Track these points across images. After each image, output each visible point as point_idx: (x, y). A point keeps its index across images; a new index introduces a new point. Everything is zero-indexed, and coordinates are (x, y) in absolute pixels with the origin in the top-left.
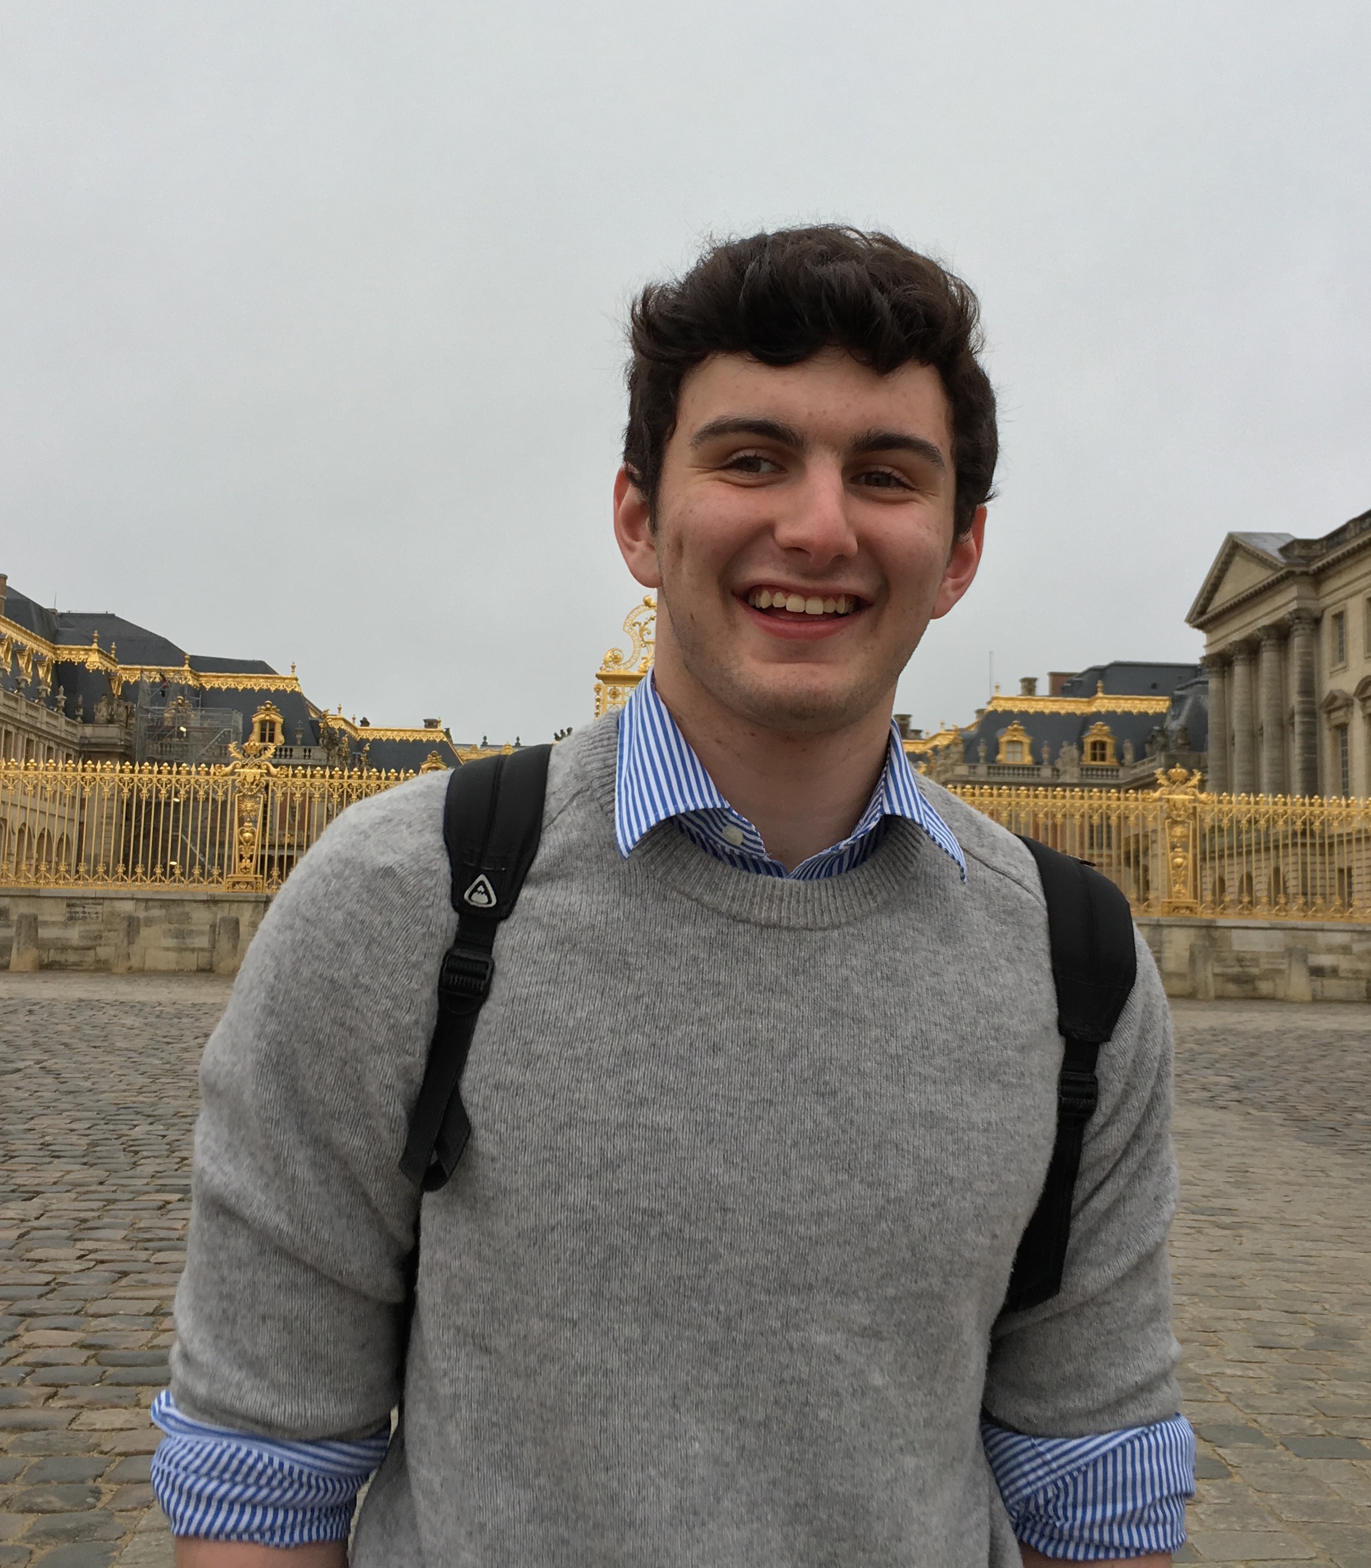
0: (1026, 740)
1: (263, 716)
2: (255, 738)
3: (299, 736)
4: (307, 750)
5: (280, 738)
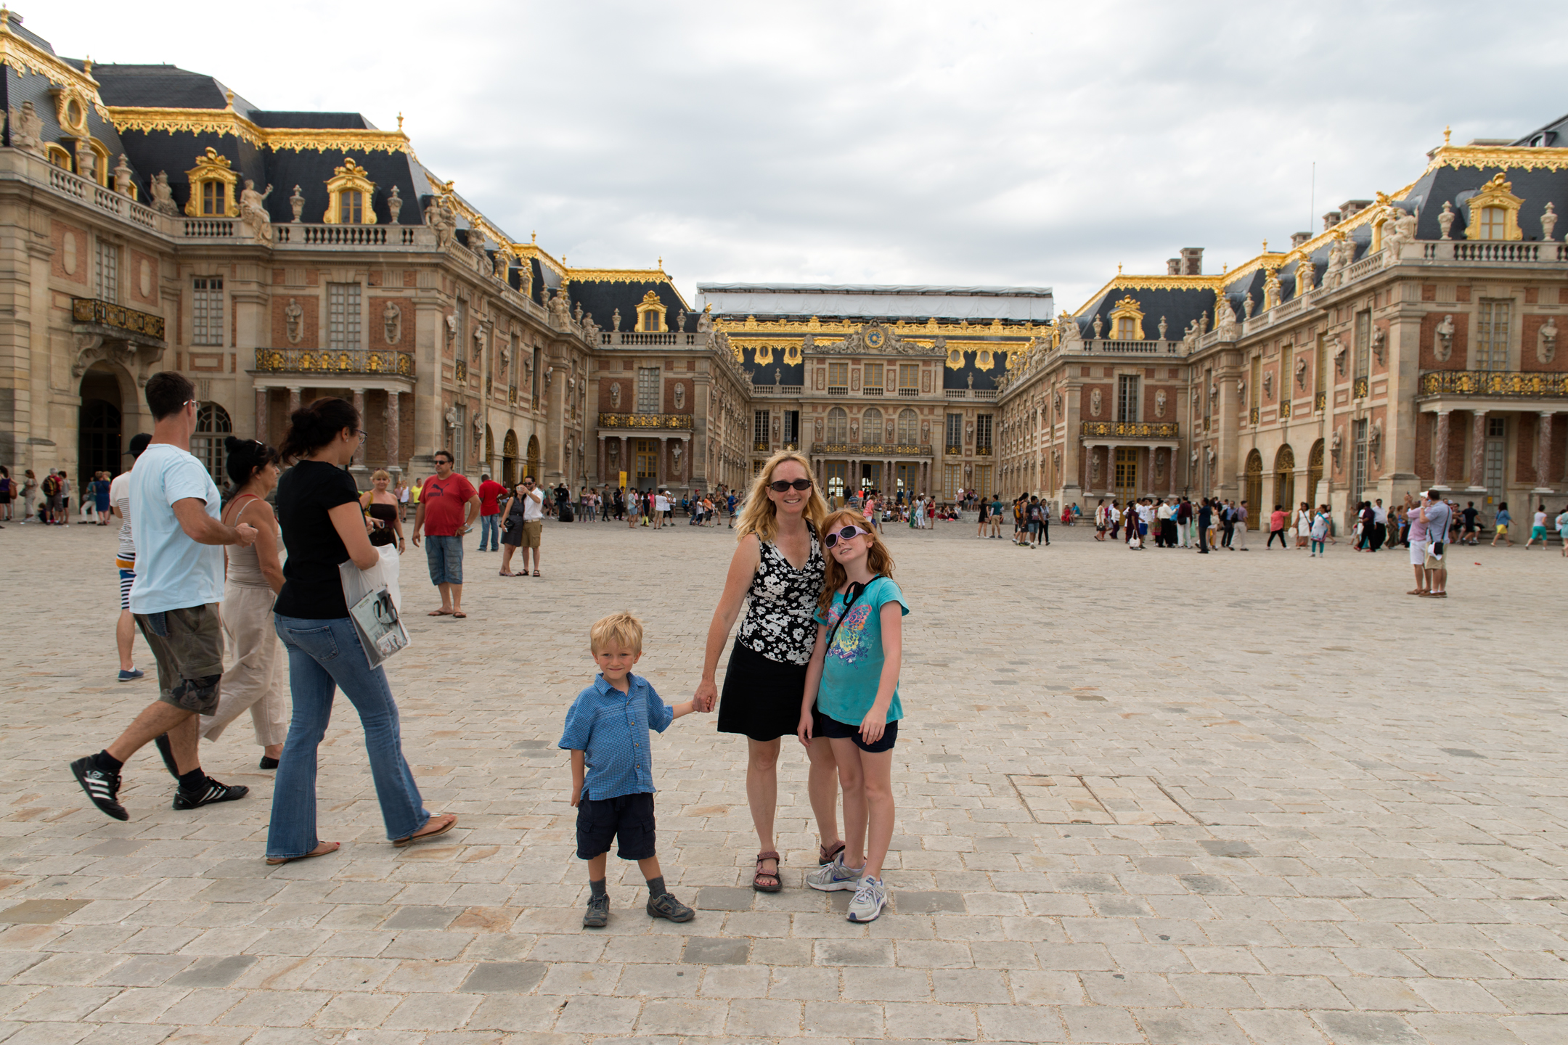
1: (343, 182)
2: (332, 216)
3: (395, 210)
4: (408, 231)
5: (369, 216)
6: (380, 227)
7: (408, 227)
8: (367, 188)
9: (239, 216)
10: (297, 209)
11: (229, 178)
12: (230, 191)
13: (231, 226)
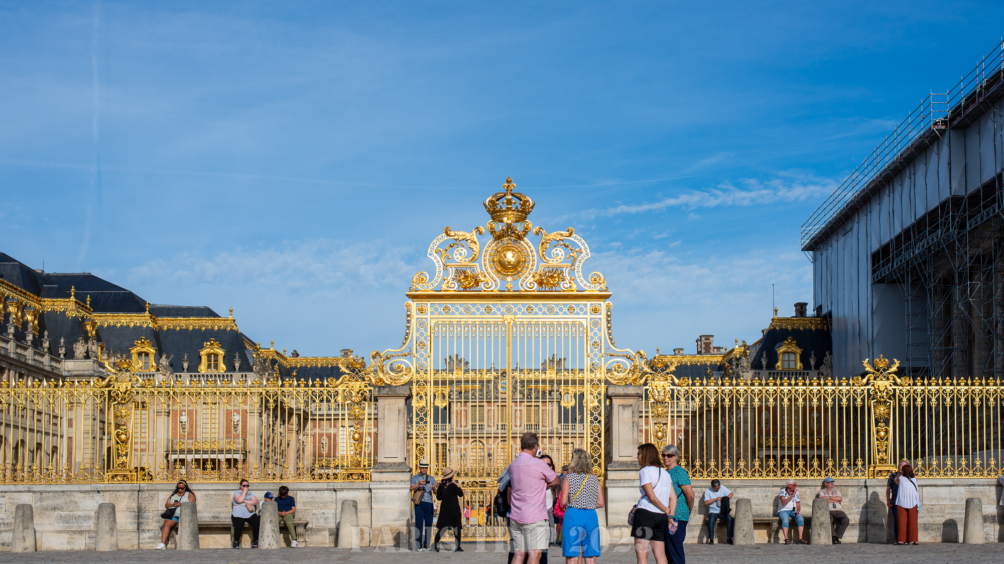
0: (799, 351)
1: (208, 350)
2: (203, 368)
3: (237, 365)
4: (244, 376)
5: (222, 366)
6: (229, 374)
7: (244, 374)
8: (221, 352)
9: (158, 370)
10: (186, 365)
11: (152, 351)
12: (152, 357)
13: (153, 375)
